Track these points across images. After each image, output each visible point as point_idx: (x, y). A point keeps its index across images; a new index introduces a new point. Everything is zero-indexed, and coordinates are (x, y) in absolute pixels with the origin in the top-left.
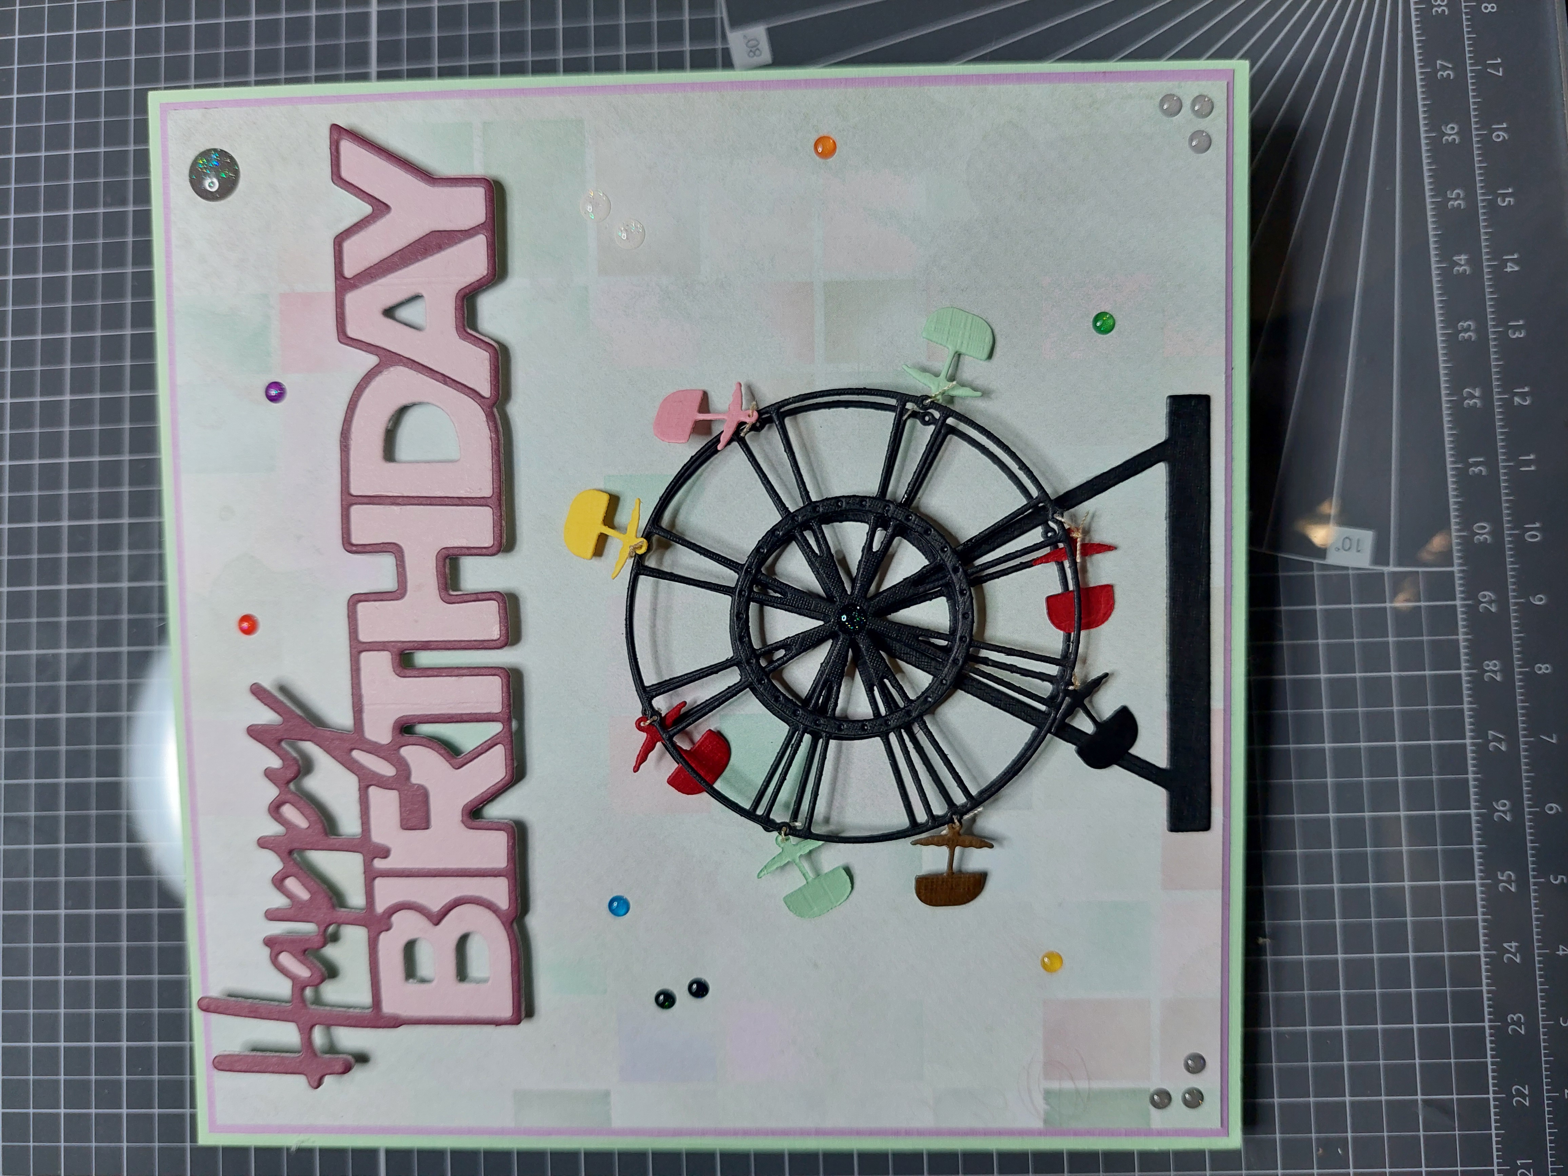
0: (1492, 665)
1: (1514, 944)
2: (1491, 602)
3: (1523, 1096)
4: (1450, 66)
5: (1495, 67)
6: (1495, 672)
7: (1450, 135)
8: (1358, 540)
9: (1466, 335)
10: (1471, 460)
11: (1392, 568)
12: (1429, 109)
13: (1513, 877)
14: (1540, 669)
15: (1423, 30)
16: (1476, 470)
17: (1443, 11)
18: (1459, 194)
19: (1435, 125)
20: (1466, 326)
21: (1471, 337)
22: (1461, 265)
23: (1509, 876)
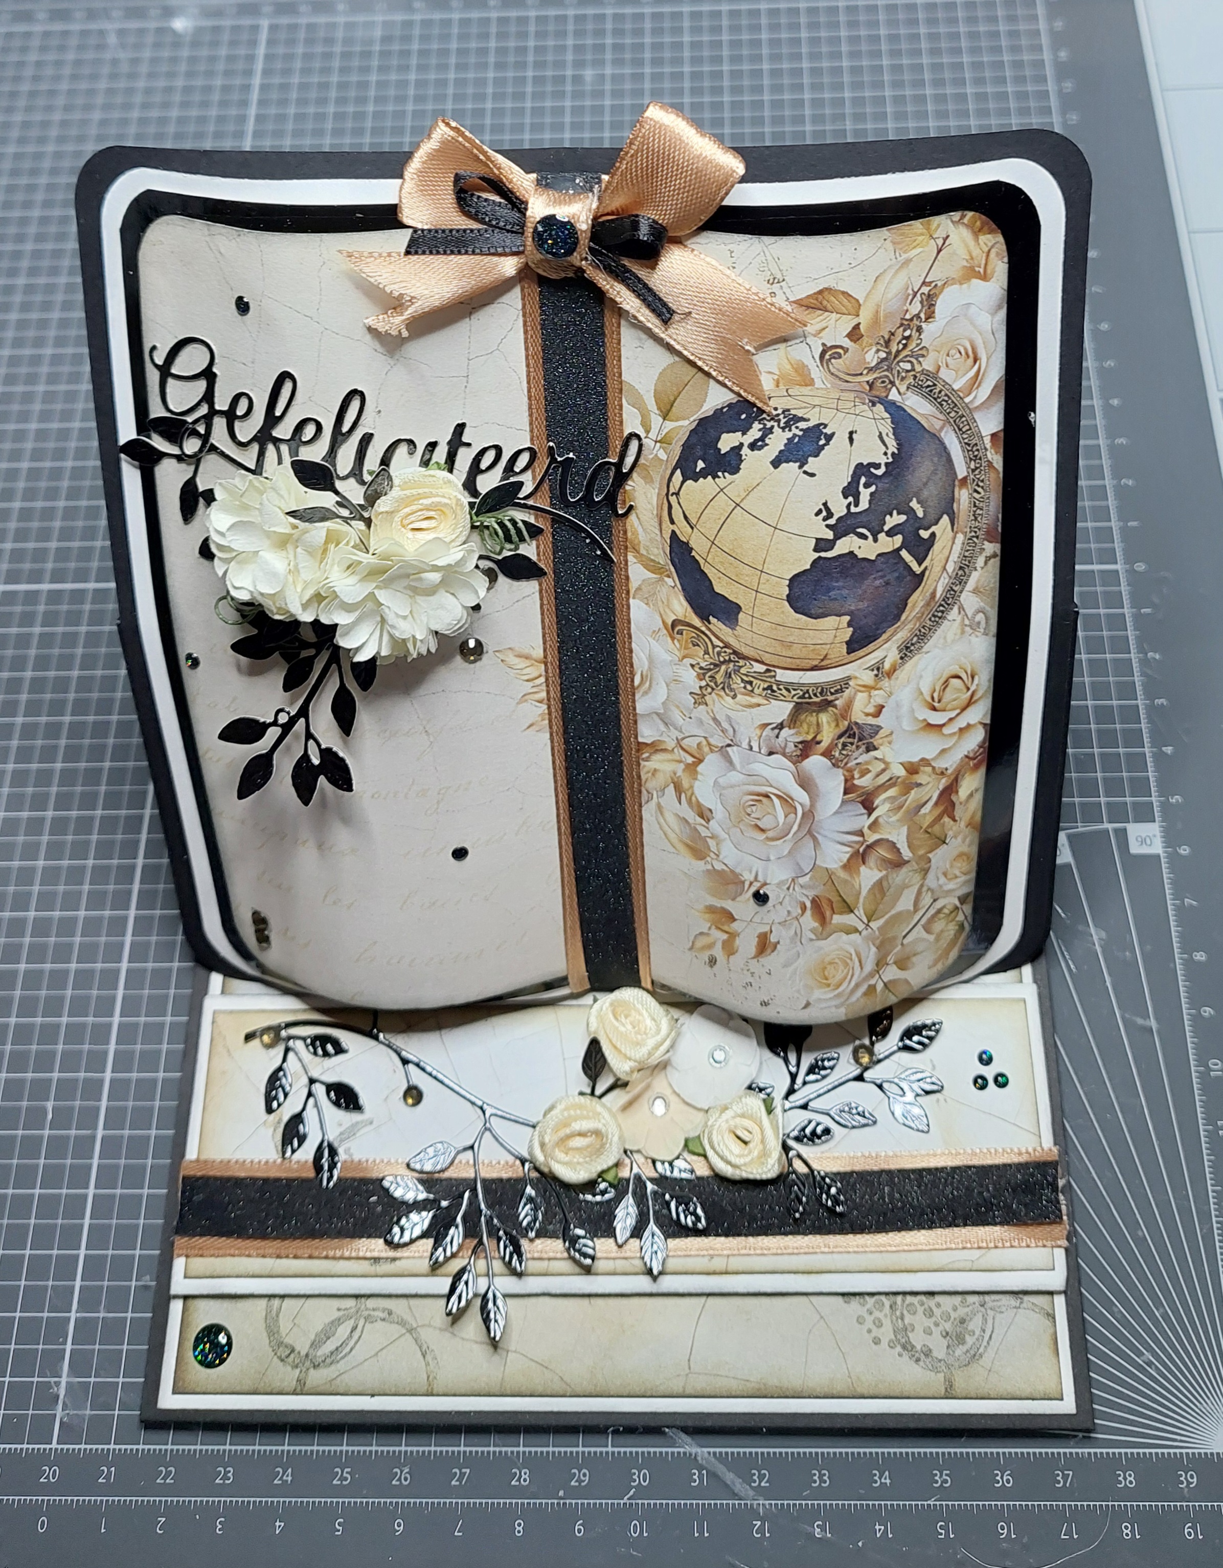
0: (524, 1477)
1: (290, 1478)
2: (579, 1481)
3: (164, 1478)
4: (1068, 1484)
5: (1069, 1532)
6: (519, 1480)
7: (1002, 1478)
9: (816, 1478)
10: (704, 1472)
12: (1024, 1460)
13: (345, 1483)
14: (519, 1525)
15: (1101, 1459)
16: (695, 1477)
17: (1120, 1483)
18: (946, 1482)
19: (1011, 1464)
20: (825, 1478)
21: (815, 1482)
22: (880, 1478)
23: (346, 1479)
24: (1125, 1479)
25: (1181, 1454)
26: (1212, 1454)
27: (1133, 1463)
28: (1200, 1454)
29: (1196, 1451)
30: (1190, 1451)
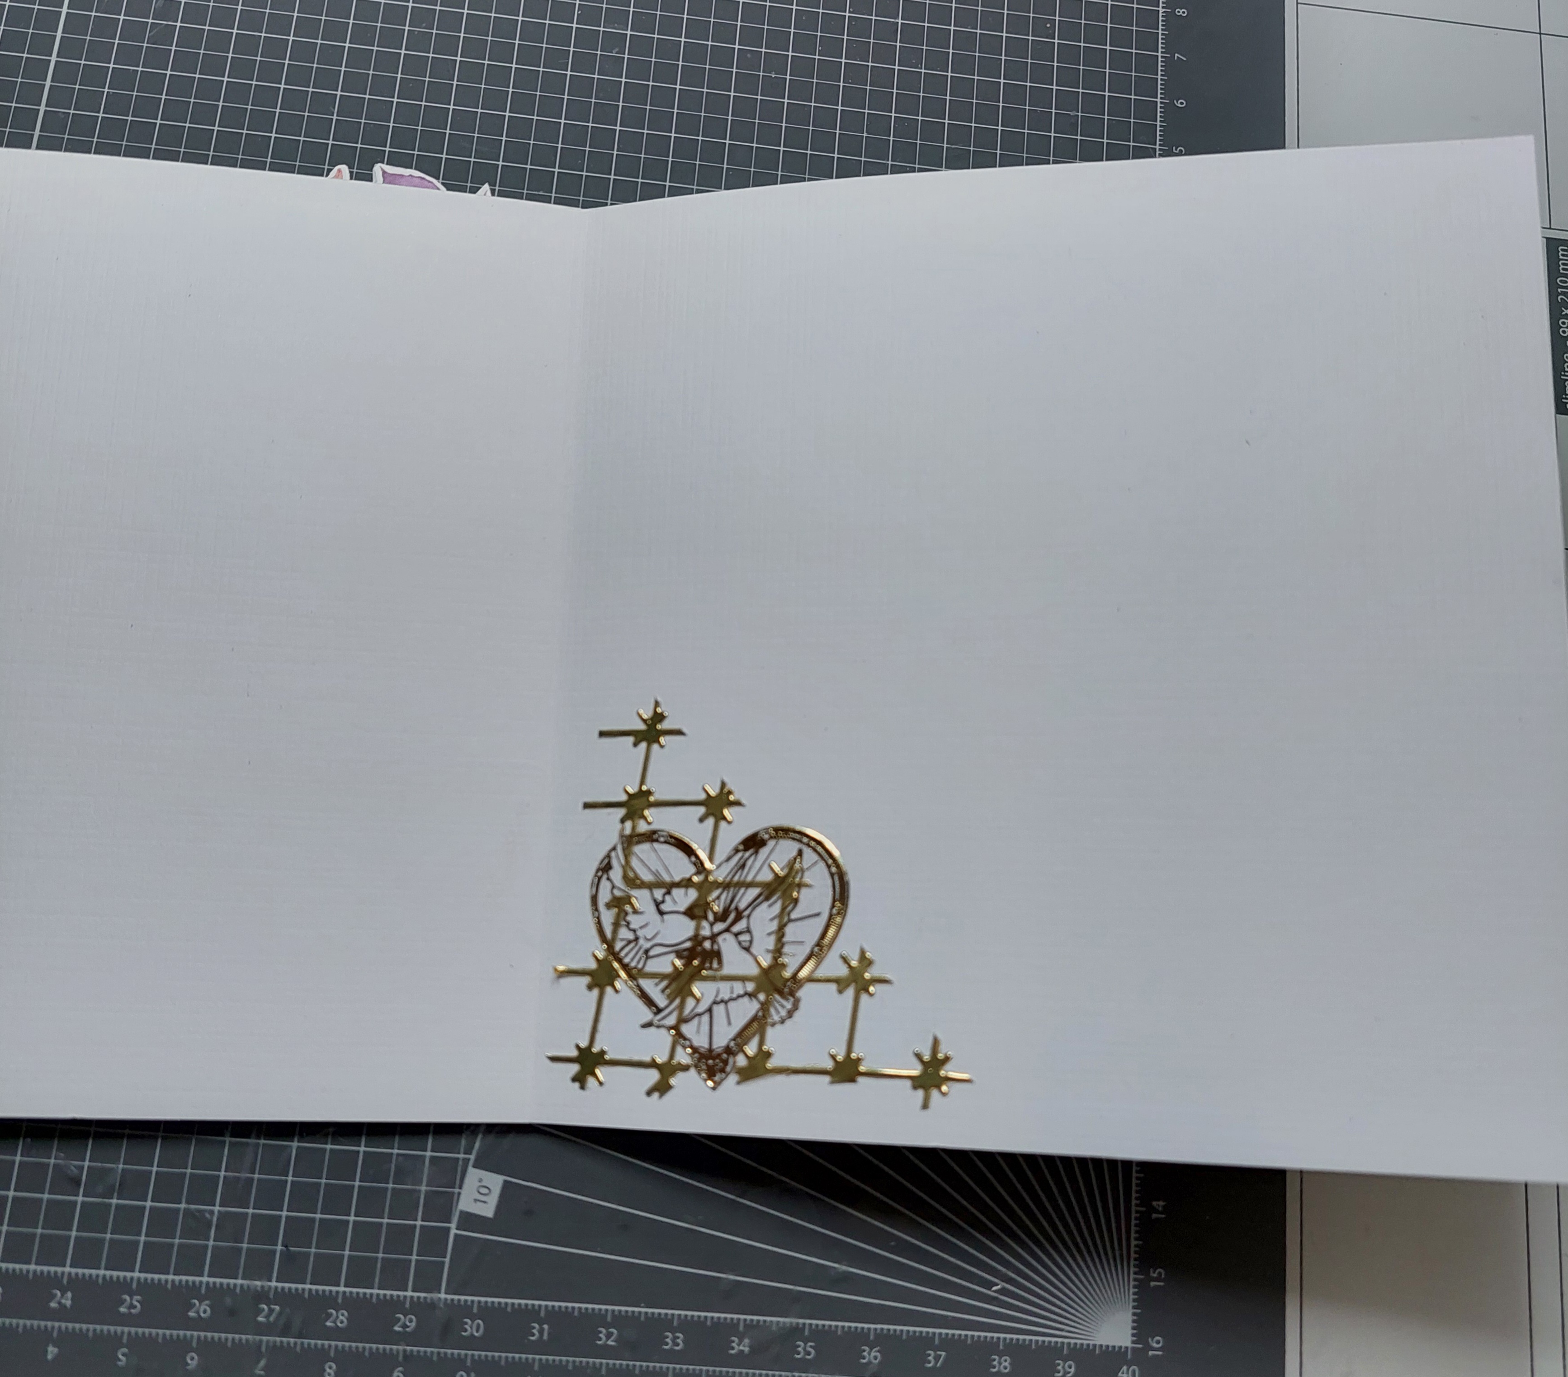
0: (341, 1318)
1: (68, 1303)
2: (405, 1326)
4: (938, 1365)
6: (335, 1322)
7: (869, 1354)
8: (485, 1202)
9: (669, 1339)
10: (546, 1327)
11: (454, 1231)
12: (896, 1337)
13: (133, 1311)
14: (331, 1367)
15: (977, 1342)
16: (536, 1330)
17: (994, 1367)
18: (809, 1353)
19: (882, 1340)
20: (679, 1341)
21: (667, 1344)
22: (739, 1345)
23: (135, 1307)
24: (1000, 1364)
25: (1063, 1343)
26: (1095, 1346)
27: (1012, 1349)
28: (1082, 1345)
29: (1079, 1342)
30: (1073, 1341)
